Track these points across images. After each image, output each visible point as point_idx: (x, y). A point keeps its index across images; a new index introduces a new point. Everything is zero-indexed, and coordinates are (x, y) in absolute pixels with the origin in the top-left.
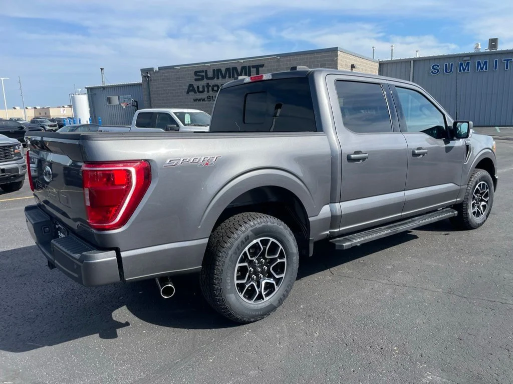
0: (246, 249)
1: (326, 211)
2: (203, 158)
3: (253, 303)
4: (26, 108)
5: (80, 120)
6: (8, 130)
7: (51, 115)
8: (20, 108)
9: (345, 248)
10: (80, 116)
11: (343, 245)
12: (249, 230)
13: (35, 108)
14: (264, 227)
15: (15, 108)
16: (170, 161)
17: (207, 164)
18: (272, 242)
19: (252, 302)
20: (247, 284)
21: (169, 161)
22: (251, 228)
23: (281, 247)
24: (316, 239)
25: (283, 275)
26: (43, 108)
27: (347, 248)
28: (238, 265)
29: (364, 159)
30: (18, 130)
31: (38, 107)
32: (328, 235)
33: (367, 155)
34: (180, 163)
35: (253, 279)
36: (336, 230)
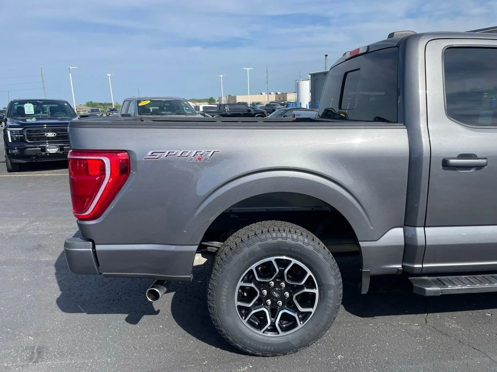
0: (253, 267)
1: (395, 236)
2: (195, 152)
3: (263, 334)
4: (270, 94)
5: (301, 104)
6: (238, 112)
7: (288, 99)
8: (266, 94)
9: (427, 294)
10: (301, 100)
11: (425, 290)
12: (257, 244)
13: (277, 93)
14: (280, 244)
15: (261, 94)
16: (152, 153)
17: (199, 159)
18: (295, 264)
19: (261, 332)
20: (254, 309)
21: (150, 153)
22: (260, 243)
23: (309, 273)
24: (374, 272)
25: (312, 310)
26: (283, 93)
27: (431, 295)
28: (240, 284)
29: (479, 167)
30: (246, 112)
31: (279, 93)
32: (398, 270)
33: (484, 161)
34: (165, 156)
35: (266, 304)
36: (416, 266)
